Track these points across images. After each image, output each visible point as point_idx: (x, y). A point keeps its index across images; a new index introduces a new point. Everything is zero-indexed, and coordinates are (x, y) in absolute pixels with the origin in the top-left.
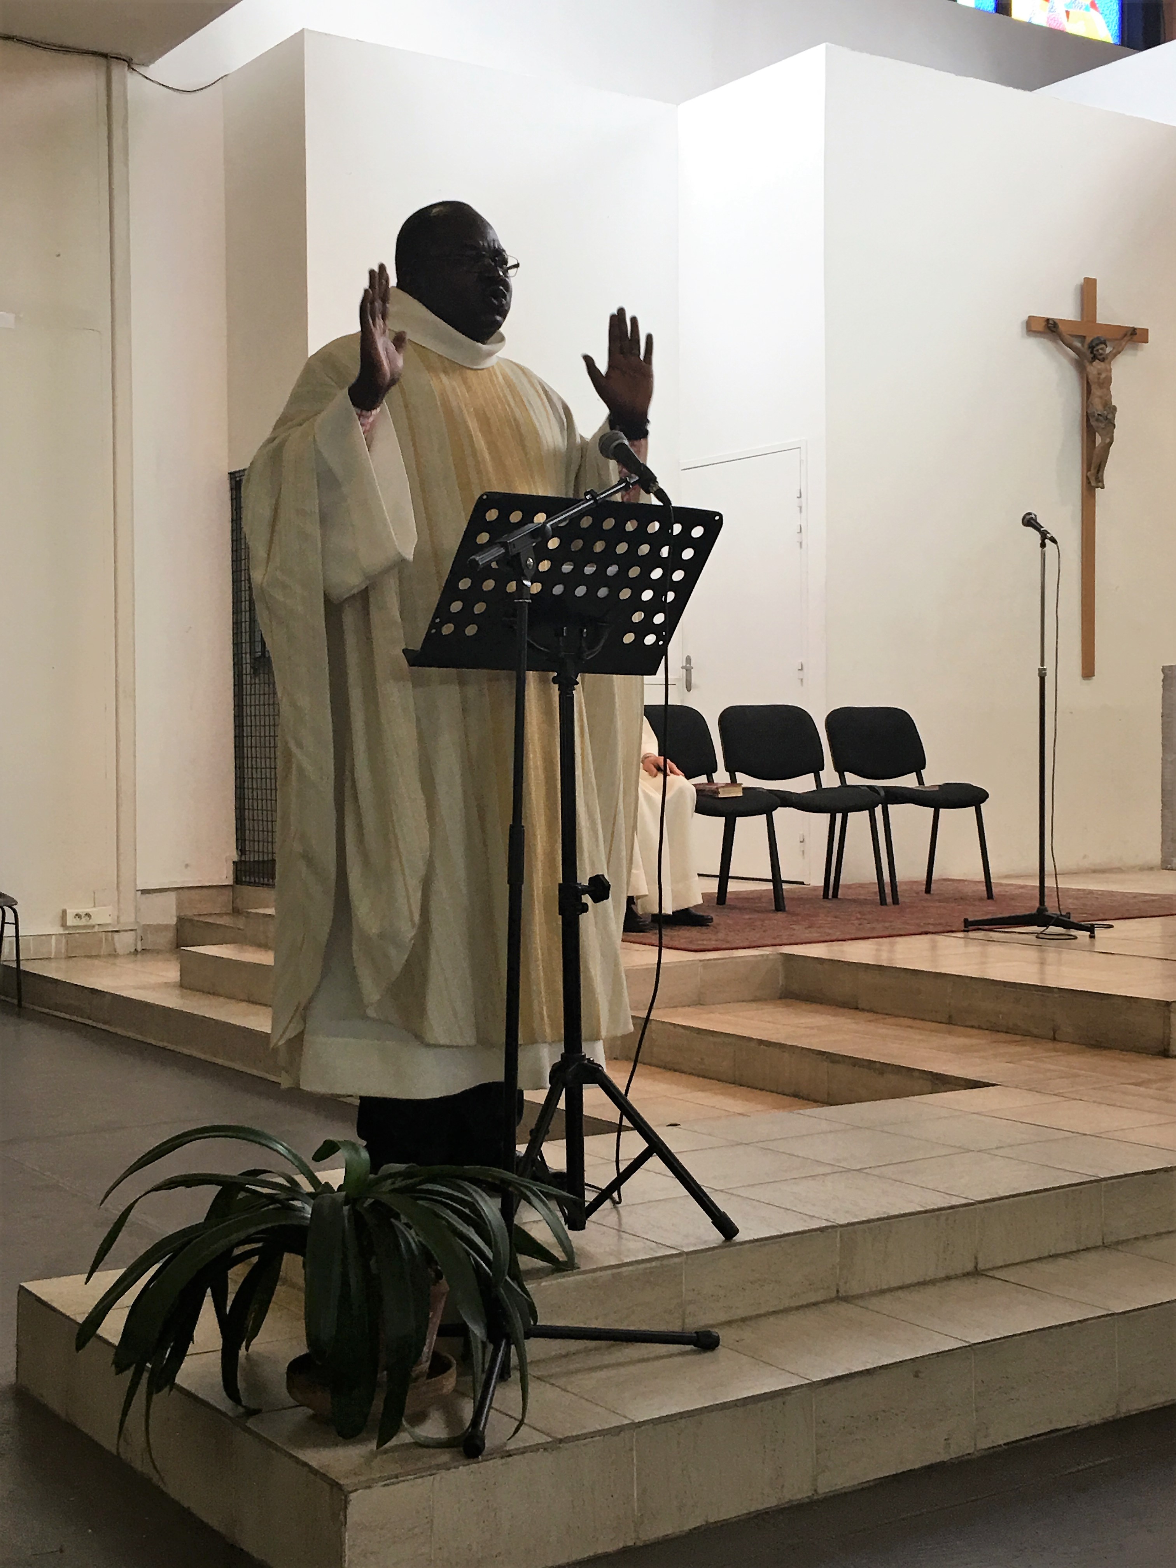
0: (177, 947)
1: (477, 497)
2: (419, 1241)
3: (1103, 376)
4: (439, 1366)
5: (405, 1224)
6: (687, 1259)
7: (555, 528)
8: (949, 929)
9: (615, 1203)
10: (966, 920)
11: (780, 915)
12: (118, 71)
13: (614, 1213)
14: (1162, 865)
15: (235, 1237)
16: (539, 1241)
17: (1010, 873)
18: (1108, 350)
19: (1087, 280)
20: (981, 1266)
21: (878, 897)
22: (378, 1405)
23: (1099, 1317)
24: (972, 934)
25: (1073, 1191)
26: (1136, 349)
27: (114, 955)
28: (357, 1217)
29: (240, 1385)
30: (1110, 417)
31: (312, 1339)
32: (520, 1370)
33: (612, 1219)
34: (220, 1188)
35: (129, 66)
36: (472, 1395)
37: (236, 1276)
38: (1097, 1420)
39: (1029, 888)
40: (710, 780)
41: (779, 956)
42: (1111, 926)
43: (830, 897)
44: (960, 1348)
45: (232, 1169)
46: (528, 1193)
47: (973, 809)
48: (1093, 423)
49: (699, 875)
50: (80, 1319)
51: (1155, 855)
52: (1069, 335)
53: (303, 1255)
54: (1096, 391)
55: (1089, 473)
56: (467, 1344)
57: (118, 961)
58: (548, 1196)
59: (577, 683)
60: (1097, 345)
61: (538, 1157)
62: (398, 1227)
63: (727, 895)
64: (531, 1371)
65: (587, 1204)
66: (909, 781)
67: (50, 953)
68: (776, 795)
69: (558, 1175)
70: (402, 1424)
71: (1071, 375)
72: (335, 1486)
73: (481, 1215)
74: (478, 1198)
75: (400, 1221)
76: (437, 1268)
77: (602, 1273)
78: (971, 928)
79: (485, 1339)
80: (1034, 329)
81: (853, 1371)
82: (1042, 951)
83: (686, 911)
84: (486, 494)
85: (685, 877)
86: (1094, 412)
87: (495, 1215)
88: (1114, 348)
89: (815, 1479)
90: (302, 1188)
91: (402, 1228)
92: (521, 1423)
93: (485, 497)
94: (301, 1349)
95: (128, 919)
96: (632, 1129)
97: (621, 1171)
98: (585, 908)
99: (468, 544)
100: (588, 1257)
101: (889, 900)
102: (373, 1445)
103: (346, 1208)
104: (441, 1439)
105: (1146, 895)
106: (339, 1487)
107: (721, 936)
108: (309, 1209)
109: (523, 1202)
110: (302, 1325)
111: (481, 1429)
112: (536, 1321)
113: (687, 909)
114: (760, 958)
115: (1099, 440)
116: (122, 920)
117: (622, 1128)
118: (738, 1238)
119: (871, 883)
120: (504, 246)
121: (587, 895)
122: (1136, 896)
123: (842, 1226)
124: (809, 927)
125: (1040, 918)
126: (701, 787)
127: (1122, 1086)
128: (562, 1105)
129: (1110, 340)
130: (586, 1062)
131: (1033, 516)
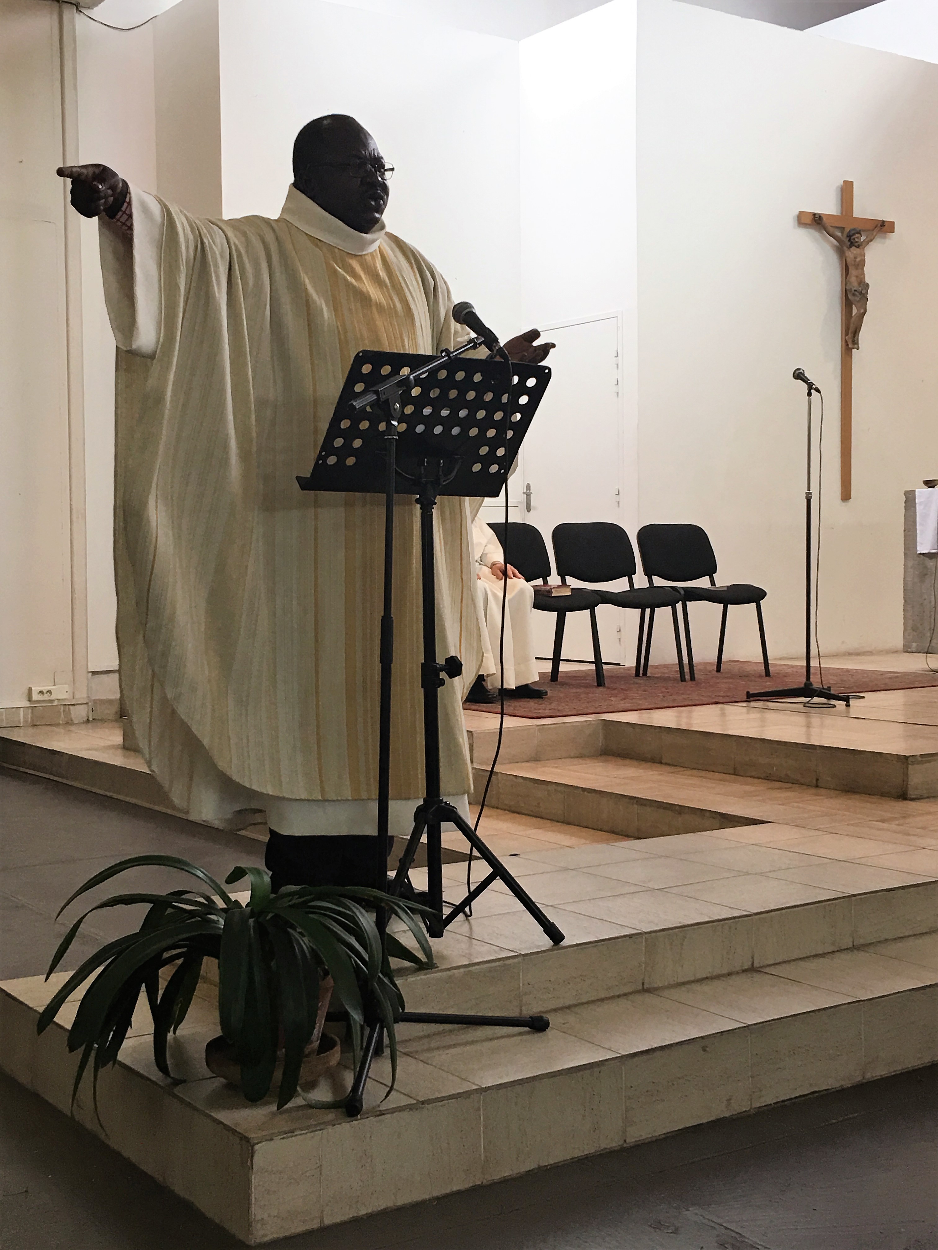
0: (121, 717)
1: (354, 356)
2: (310, 946)
3: (858, 260)
4: (326, 1044)
5: (300, 933)
6: (524, 959)
7: (417, 379)
8: (733, 699)
9: (467, 916)
10: (748, 692)
11: (601, 689)
12: (69, 13)
13: (467, 924)
14: (904, 649)
15: (164, 944)
16: (407, 947)
17: (783, 656)
18: (862, 239)
19: (845, 182)
20: (756, 965)
21: (679, 675)
22: (278, 1075)
23: (849, 1003)
24: (753, 704)
25: (829, 905)
26: (885, 238)
27: (69, 723)
28: (261, 928)
29: (168, 1062)
30: (863, 292)
31: (224, 1022)
32: (390, 1047)
33: (465, 928)
34: (152, 905)
35: (77, 9)
36: (353, 1068)
37: (165, 974)
38: (847, 1084)
39: (799, 668)
40: (545, 582)
41: (599, 722)
42: (863, 697)
43: (641, 675)
44: (739, 1028)
45: (163, 891)
46: (396, 908)
47: (754, 605)
48: (850, 297)
49: (537, 658)
50: (41, 1009)
51: (899, 642)
52: (832, 226)
53: (217, 957)
54: (853, 272)
55: (847, 337)
56: (349, 1028)
57: (72, 728)
58: (413, 910)
59: (435, 503)
60: (854, 234)
61: (406, 880)
62: (294, 936)
63: (559, 674)
64: (400, 1048)
65: (444, 917)
66: (703, 583)
67: (19, 722)
68: (597, 594)
69: (422, 894)
70: (296, 1090)
71: (833, 258)
72: (245, 1139)
73: (359, 925)
74: (358, 914)
75: (296, 931)
76: (325, 968)
77: (455, 971)
78: (752, 699)
79: (362, 1023)
80: (803, 222)
81: (653, 1047)
82: (808, 717)
83: (526, 686)
84: (363, 352)
85: (526, 659)
86: (851, 289)
87: (370, 926)
88: (867, 237)
89: (624, 1132)
90: (217, 905)
91: (297, 936)
92: (391, 1088)
93: (361, 354)
94: (217, 1032)
95: (82, 695)
96: (481, 859)
97: (472, 890)
98: (442, 683)
99: (347, 393)
100: (443, 958)
101: (687, 677)
102: (274, 1108)
103: (251, 921)
104: (328, 1102)
105: (891, 672)
106: (247, 1140)
107: (553, 705)
108: (222, 921)
109: (393, 916)
110: (217, 1014)
111: (360, 1093)
112: (403, 1009)
113: (527, 685)
114: (585, 723)
115: (855, 311)
116: (77, 696)
117: (473, 858)
118: (564, 943)
119: (674, 664)
120: (382, 154)
121: (444, 672)
122: (883, 673)
123: (646, 933)
124: (624, 699)
125: (807, 691)
126: (538, 588)
127: (870, 822)
128: (424, 839)
129: (864, 231)
130: (443, 804)
131: (802, 371)
